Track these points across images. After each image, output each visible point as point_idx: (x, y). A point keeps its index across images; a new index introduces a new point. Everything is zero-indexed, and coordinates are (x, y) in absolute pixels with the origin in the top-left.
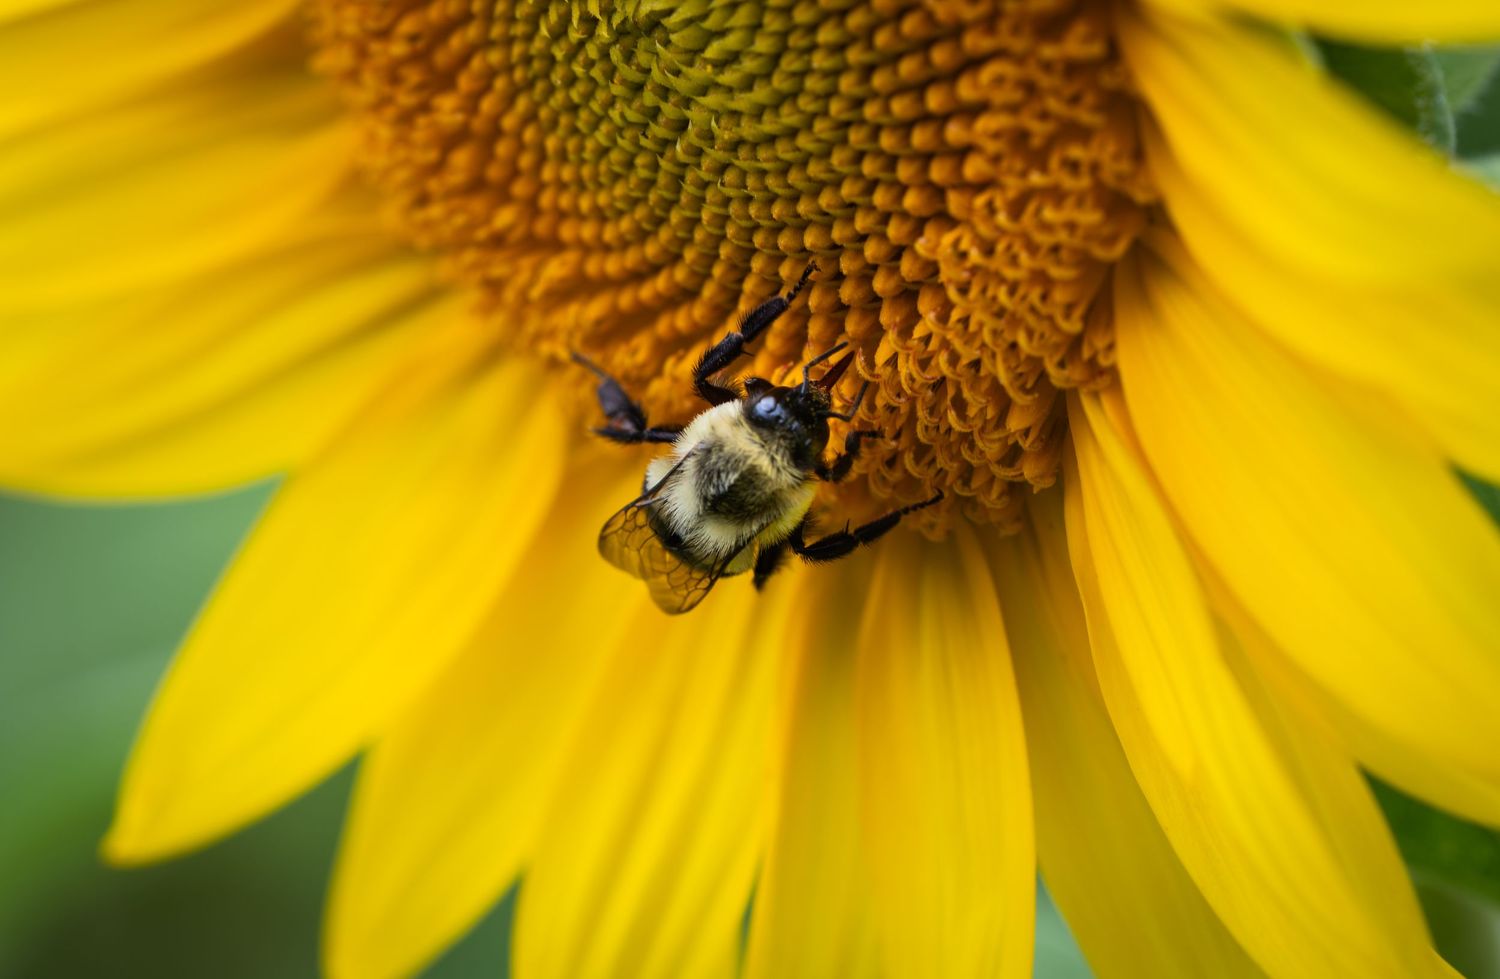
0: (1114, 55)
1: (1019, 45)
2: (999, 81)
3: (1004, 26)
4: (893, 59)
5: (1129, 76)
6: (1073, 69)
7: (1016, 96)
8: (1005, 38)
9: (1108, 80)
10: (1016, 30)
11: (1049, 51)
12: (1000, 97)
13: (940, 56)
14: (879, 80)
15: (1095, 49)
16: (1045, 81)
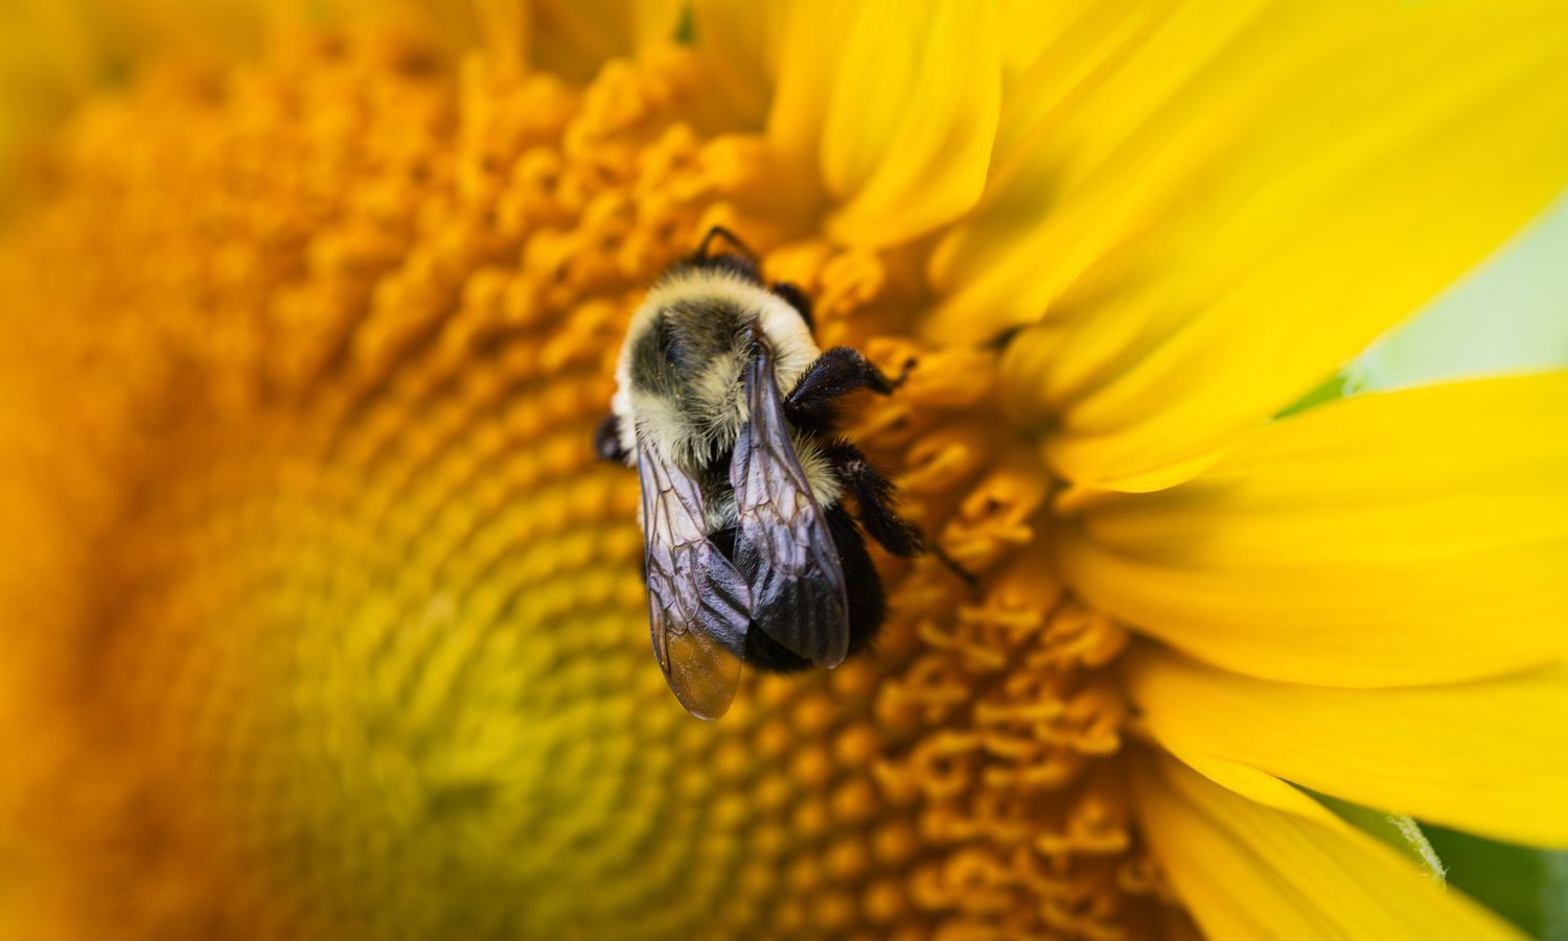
0: (1139, 846)
1: (1008, 832)
2: (975, 882)
3: (985, 806)
4: (820, 845)
5: (1160, 875)
6: (1080, 864)
7: (1000, 902)
8: (985, 822)
9: (1128, 882)
10: (1002, 810)
11: (1051, 844)
12: (977, 902)
13: (891, 844)
14: (805, 874)
15: (1116, 841)
16: (1042, 885)
